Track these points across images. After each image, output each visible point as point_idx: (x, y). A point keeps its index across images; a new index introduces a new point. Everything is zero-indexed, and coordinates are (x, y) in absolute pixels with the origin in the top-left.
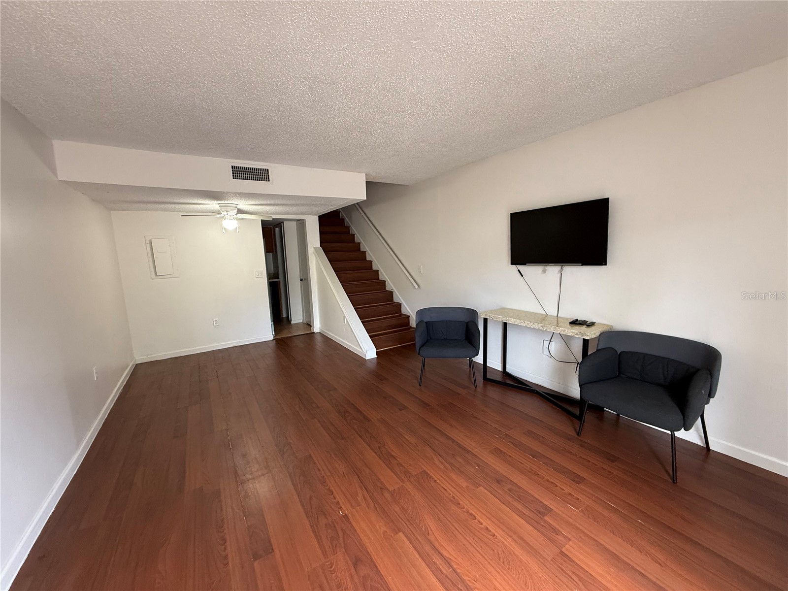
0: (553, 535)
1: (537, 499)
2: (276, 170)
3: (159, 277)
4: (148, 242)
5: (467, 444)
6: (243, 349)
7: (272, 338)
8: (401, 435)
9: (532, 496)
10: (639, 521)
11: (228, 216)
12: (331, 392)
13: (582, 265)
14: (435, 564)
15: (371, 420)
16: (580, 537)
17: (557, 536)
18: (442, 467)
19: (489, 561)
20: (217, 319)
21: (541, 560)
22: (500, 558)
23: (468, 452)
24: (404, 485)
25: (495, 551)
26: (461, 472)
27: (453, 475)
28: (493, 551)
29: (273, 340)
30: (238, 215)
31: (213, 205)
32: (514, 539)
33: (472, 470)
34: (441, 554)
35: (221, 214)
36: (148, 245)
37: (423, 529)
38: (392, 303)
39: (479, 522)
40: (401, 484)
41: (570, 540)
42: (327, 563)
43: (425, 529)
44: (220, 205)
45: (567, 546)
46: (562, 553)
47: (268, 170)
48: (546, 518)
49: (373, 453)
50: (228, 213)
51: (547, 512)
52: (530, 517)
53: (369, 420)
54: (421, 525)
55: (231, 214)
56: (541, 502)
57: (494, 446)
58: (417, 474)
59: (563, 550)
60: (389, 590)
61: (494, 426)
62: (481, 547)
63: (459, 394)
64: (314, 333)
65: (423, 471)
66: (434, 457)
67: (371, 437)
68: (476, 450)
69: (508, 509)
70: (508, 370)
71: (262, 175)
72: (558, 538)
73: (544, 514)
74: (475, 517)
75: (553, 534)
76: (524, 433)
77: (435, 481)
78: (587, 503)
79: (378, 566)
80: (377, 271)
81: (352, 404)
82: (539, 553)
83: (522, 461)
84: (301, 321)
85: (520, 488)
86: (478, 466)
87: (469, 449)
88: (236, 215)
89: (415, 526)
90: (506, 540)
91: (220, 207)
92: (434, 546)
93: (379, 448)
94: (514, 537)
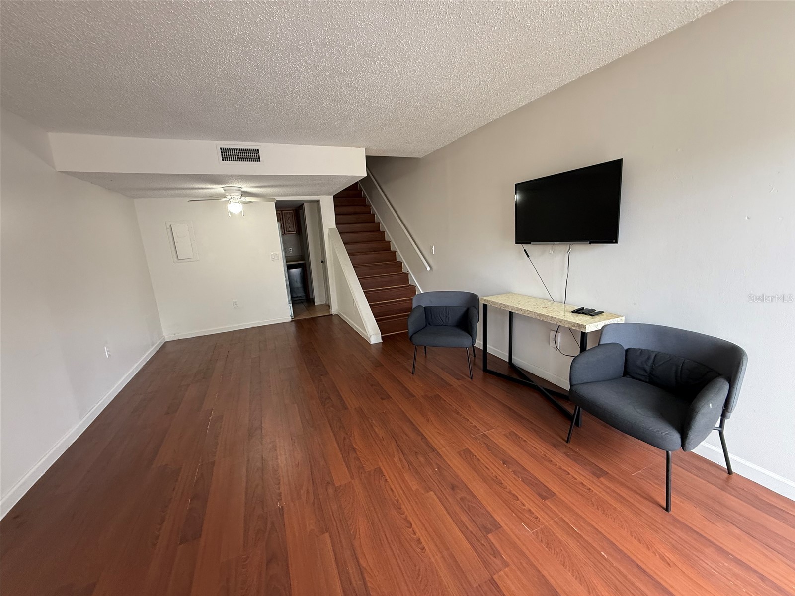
0: (490, 558)
1: (488, 512)
2: (265, 149)
3: (180, 261)
4: (168, 227)
5: (437, 442)
6: (261, 330)
7: (290, 319)
8: (372, 426)
9: (485, 508)
10: (603, 553)
11: (231, 200)
12: (322, 377)
13: (590, 244)
14: (348, 573)
15: (348, 409)
16: (521, 563)
17: (495, 559)
18: (399, 465)
19: (406, 577)
20: (236, 301)
21: (464, 584)
22: (419, 575)
23: (434, 450)
24: (353, 481)
25: (417, 567)
26: (417, 472)
27: (407, 477)
28: (415, 566)
29: (291, 321)
30: (242, 198)
31: (218, 189)
32: (443, 557)
33: (430, 472)
34: (358, 562)
35: (225, 197)
36: (169, 230)
37: (351, 532)
38: (408, 286)
39: (413, 531)
40: (350, 480)
41: (507, 565)
42: (243, 557)
43: (353, 533)
44: (225, 188)
45: (502, 573)
46: (492, 581)
47: (258, 150)
48: (490, 536)
49: (336, 445)
50: (232, 196)
51: (494, 530)
52: (472, 533)
53: (346, 408)
54: (351, 528)
55: (236, 197)
56: (492, 516)
57: (465, 446)
58: (370, 471)
59: (495, 577)
60: (290, 594)
61: (474, 424)
62: (404, 560)
63: (451, 386)
64: (332, 315)
65: (377, 468)
66: (396, 453)
67: (340, 427)
68: (444, 449)
69: (451, 521)
70: (513, 361)
71: (252, 156)
72: (494, 562)
73: (489, 531)
74: (411, 524)
75: (491, 556)
76: (505, 435)
77: (386, 480)
78: (547, 524)
79: (290, 567)
80: (395, 252)
81: (338, 391)
82: (466, 577)
83: (489, 465)
84: (325, 303)
85: (474, 497)
86: (438, 468)
87: (436, 447)
88: (240, 198)
89: (344, 527)
90: (434, 556)
91: (224, 190)
92: (354, 552)
93: (344, 439)
94: (445, 553)
